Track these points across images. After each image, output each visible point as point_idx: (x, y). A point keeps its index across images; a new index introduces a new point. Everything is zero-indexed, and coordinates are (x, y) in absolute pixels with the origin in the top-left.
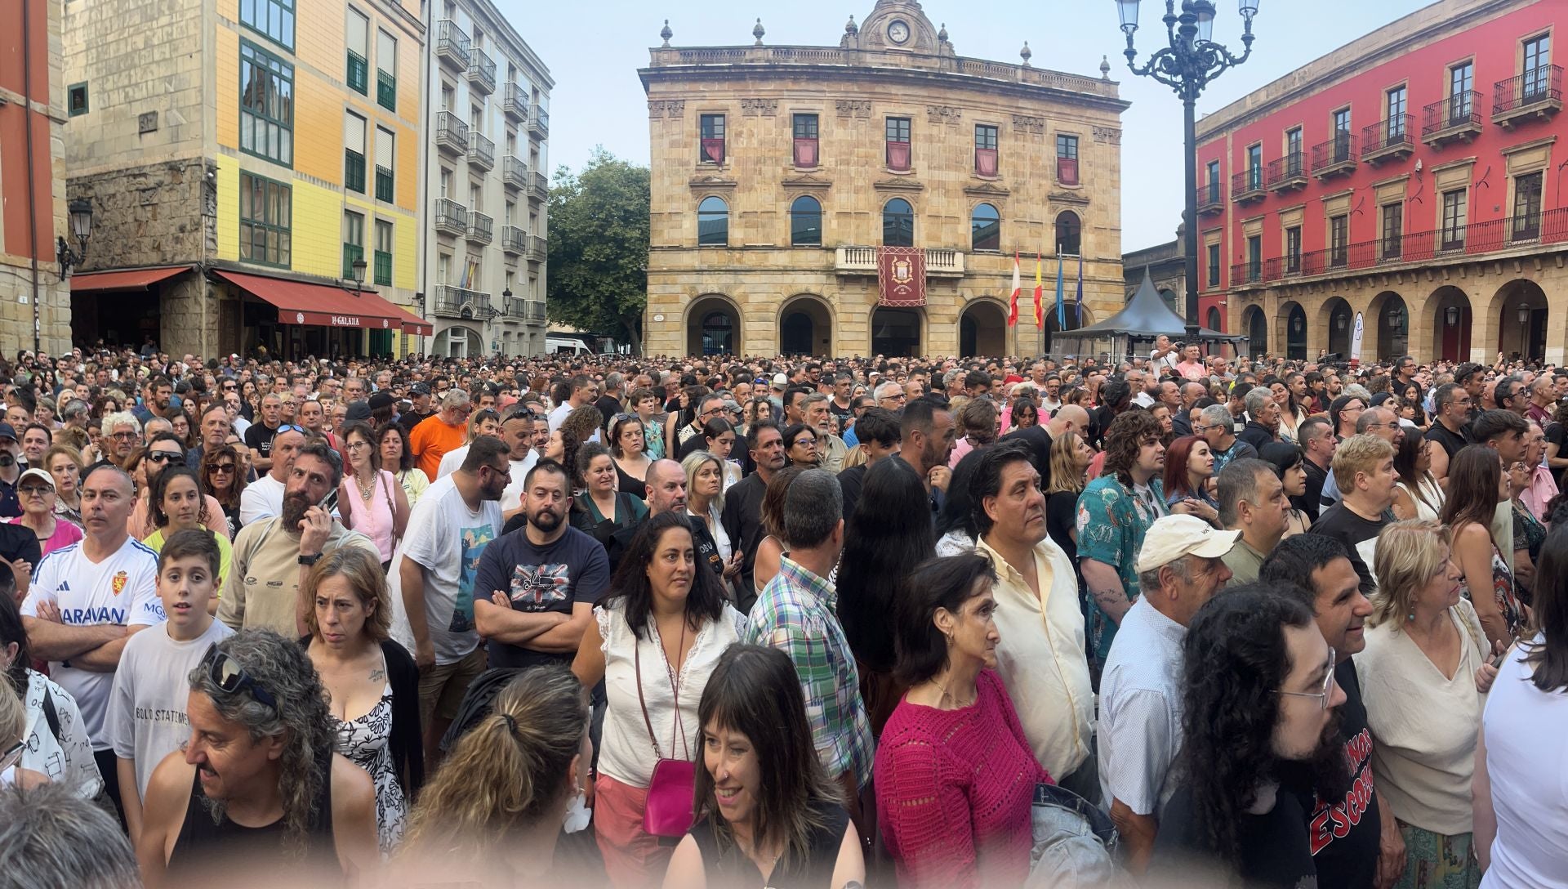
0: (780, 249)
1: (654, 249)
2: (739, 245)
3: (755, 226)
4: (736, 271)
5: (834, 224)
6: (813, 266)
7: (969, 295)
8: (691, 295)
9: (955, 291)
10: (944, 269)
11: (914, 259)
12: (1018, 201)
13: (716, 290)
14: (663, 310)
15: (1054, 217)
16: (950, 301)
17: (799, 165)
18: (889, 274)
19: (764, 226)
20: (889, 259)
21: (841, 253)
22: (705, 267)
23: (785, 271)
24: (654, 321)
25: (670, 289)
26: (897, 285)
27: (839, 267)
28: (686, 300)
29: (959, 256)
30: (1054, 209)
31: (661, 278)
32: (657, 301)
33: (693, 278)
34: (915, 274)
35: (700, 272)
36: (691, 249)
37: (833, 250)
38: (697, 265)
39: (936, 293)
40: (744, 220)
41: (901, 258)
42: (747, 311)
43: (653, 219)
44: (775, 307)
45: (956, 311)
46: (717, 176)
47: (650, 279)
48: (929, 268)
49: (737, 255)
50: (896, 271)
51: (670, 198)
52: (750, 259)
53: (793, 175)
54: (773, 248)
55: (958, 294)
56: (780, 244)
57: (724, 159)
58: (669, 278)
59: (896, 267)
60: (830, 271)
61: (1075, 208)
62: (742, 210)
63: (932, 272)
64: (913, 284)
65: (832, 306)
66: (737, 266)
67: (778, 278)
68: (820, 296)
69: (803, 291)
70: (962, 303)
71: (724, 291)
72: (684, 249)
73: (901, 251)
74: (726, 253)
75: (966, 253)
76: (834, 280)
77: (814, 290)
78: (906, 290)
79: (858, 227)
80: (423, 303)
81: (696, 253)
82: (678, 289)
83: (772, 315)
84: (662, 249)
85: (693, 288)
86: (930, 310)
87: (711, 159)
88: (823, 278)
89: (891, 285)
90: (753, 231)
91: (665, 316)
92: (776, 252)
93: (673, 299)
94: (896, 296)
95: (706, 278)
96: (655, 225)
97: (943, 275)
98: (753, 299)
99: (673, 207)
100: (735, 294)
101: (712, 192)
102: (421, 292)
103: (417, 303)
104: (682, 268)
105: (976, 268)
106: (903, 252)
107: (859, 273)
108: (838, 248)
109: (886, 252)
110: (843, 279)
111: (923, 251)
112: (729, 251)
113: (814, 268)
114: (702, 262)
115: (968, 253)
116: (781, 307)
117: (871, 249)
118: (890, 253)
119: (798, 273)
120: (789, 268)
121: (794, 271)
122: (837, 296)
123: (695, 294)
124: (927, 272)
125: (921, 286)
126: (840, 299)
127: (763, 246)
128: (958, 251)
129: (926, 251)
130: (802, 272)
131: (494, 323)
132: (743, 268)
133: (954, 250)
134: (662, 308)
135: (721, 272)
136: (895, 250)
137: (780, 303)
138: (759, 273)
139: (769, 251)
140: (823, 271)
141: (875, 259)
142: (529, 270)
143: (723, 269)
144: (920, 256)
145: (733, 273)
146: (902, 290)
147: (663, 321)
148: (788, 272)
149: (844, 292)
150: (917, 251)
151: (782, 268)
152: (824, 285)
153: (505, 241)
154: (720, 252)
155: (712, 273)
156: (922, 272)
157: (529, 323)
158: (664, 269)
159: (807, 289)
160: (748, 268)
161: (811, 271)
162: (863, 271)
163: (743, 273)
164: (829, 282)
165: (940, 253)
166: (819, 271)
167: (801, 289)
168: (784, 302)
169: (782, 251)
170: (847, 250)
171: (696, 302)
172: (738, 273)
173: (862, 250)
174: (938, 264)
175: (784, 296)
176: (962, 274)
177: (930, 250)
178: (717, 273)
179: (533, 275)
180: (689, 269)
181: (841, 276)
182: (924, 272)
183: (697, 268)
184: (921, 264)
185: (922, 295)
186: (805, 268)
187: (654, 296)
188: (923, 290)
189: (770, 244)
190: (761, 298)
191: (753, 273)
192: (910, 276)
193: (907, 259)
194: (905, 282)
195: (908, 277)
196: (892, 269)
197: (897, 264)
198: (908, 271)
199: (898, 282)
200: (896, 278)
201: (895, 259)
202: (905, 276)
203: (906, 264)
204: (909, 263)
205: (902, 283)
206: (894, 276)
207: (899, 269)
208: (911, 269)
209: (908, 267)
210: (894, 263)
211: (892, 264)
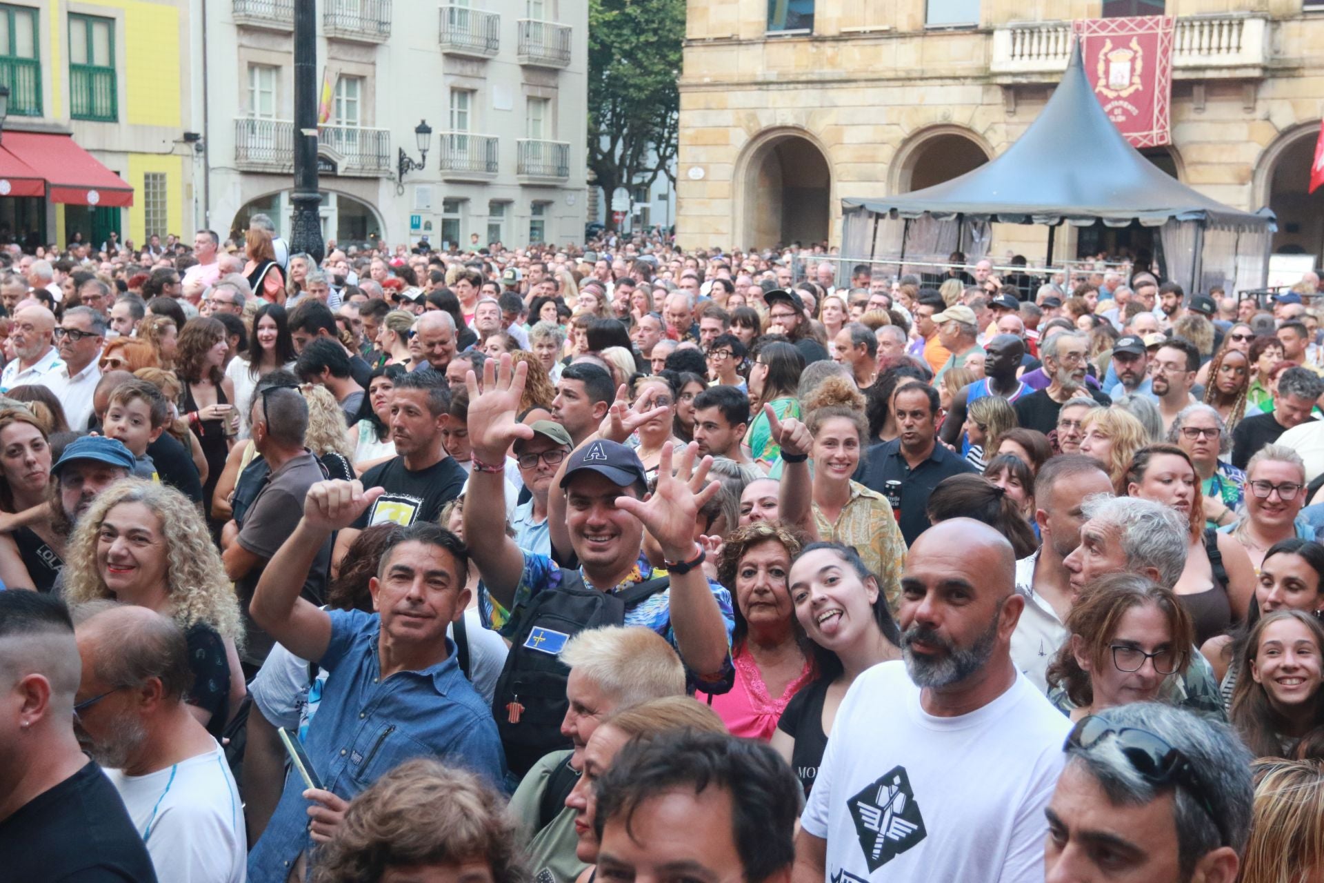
0: (903, 36)
1: (691, 43)
2: (832, 31)
4: (823, 82)
6: (961, 68)
7: (1284, 117)
8: (749, 129)
9: (1251, 109)
10: (1215, 59)
11: (1148, 43)
13: (790, 122)
14: (703, 159)
16: (1238, 132)
18: (1090, 79)
20: (1095, 44)
21: (1002, 39)
22: (772, 75)
23: (907, 79)
24: (688, 180)
25: (715, 118)
26: (1108, 100)
27: (995, 68)
28: (740, 138)
29: (1255, 31)
31: (702, 97)
32: (696, 141)
33: (752, 97)
34: (1148, 76)
35: (763, 85)
36: (750, 42)
37: (989, 32)
38: (760, 73)
39: (1205, 116)
41: (1121, 43)
42: (839, 160)
44: (887, 153)
45: (1250, 154)
47: (685, 99)
48: (1180, 60)
49: (828, 49)
50: (1107, 73)
52: (851, 57)
54: (888, 34)
55: (1259, 113)
56: (904, 27)
58: (715, 97)
59: (1107, 62)
60: (986, 77)
63: (1186, 69)
64: (1141, 99)
66: (828, 72)
67: (896, 94)
68: (969, 130)
69: (939, 120)
70: (1266, 136)
71: (802, 123)
72: (739, 43)
73: (1122, 26)
74: (810, 48)
75: (1274, 22)
76: (998, 96)
77: (959, 117)
78: (1125, 112)
80: (202, 149)
81: (758, 49)
82: (728, 118)
83: (882, 168)
84: (704, 42)
85: (752, 117)
86: (1190, 154)
88: (975, 91)
91: (706, 169)
92: (894, 43)
93: (719, 138)
95: (774, 97)
97: (1210, 74)
98: (852, 136)
100: (820, 130)
102: (196, 128)
103: (189, 149)
104: (736, 80)
105: (1305, 53)
106: (1132, 29)
107: (1035, 79)
108: (1002, 29)
109: (1094, 31)
110: (1011, 93)
111: (1168, 22)
112: (817, 44)
113: (958, 73)
114: (769, 67)
115: (1289, 18)
116: (900, 151)
117: (1065, 27)
118: (1103, 34)
119: (930, 82)
120: (914, 75)
121: (922, 79)
122: (1001, 128)
123: (755, 129)
124: (1175, 69)
125: (1159, 101)
126: (1008, 133)
127: (871, 32)
128: (1254, 15)
129: (1187, 24)
130: (939, 82)
131: (413, 182)
132: (837, 78)
133: (1244, 13)
134: (702, 154)
135: (800, 86)
136: (1113, 26)
137: (898, 145)
138: (863, 84)
139: (882, 41)
140: (975, 78)
141: (1069, 48)
142: (527, 83)
143: (803, 78)
144: (1166, 34)
145: (819, 86)
146: (1117, 111)
147: (704, 180)
148: (913, 82)
149: (1015, 119)
150: (1157, 23)
151: (902, 74)
152: (977, 105)
153: (440, 35)
154: (800, 46)
155: (784, 86)
156: (1164, 71)
157: (526, 182)
158: (707, 80)
159: (945, 117)
160: (844, 76)
161: (955, 78)
162: (1042, 73)
163: (835, 85)
164: (986, 101)
165: (1211, 25)
166: (965, 78)
167: (934, 116)
168: (906, 142)
169: (908, 40)
170: (1014, 33)
171: (760, 143)
172: (828, 86)
173: (1044, 30)
174: (1200, 49)
175: (904, 131)
176: (1265, 69)
177: (1186, 19)
178: (791, 86)
179: (539, 93)
180: (747, 79)
181: (1006, 88)
182: (1169, 70)
183: (760, 79)
184: (1165, 52)
185: (1158, 120)
186: (944, 73)
187: (689, 132)
188: (1162, 111)
189: (886, 27)
190: (865, 134)
191: (853, 85)
192: (1137, 80)
193: (1134, 44)
194: (1124, 94)
195: (1131, 84)
196: (1101, 67)
197: (1110, 56)
198: (1133, 70)
199: (1111, 95)
200: (1107, 86)
201: (1109, 45)
202: (1126, 82)
203: (1130, 54)
204: (1136, 52)
205: (1118, 98)
206: (1102, 82)
207: (1114, 67)
208: (1139, 65)
209: (1133, 60)
210: (1106, 54)
211: (1101, 56)
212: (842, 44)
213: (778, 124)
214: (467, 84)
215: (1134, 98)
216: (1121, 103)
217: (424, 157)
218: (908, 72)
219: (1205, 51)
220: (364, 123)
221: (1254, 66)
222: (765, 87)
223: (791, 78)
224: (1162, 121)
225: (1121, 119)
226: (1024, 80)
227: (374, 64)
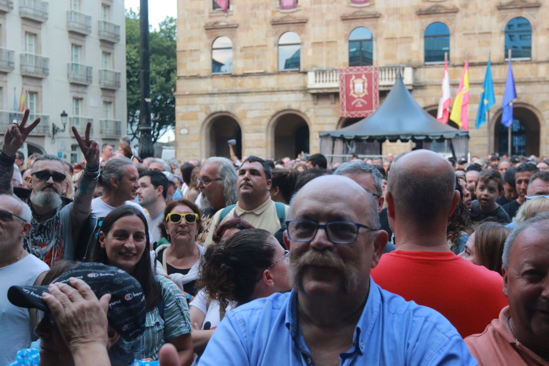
0: (269, 74)
1: (179, 78)
2: (240, 73)
3: (252, 57)
4: (237, 93)
5: (310, 52)
6: (294, 87)
8: (206, 113)
11: (369, 76)
12: (467, 16)
13: (224, 109)
14: (187, 125)
15: (502, 25)
17: (283, 7)
18: (348, 90)
19: (258, 57)
20: (348, 78)
21: (311, 76)
22: (215, 91)
23: (272, 92)
24: (180, 134)
25: (191, 109)
26: (354, 99)
27: (309, 86)
28: (202, 116)
29: (408, 71)
30: (503, 18)
31: (185, 100)
32: (183, 118)
33: (207, 100)
34: (370, 89)
35: (212, 94)
36: (205, 77)
37: (305, 73)
38: (210, 89)
40: (243, 53)
41: (358, 76)
42: (245, 125)
43: (179, 55)
44: (265, 121)
46: (223, 20)
47: (178, 101)
48: (382, 83)
49: (239, 80)
50: (354, 88)
51: (190, 39)
52: (249, 83)
53: (279, 15)
54: (264, 74)
56: (270, 70)
57: (228, 7)
58: (191, 100)
59: (354, 84)
60: (305, 90)
61: (525, 14)
62: (242, 45)
63: (384, 86)
64: (368, 98)
65: (309, 119)
66: (239, 89)
67: (268, 98)
68: (299, 111)
69: (286, 108)
71: (229, 110)
72: (202, 78)
73: (358, 70)
74: (231, 79)
75: (415, 68)
76: (310, 98)
77: (294, 106)
78: (362, 103)
79: (328, 53)
81: (209, 80)
82: (197, 108)
83: (264, 127)
84: (185, 77)
85: (208, 108)
87: (219, 7)
88: (300, 96)
89: (349, 99)
90: (250, 61)
91: (188, 129)
92: (266, 77)
93: (193, 117)
94: (354, 108)
95: (216, 99)
96: (181, 59)
98: (251, 115)
99: (193, 45)
100: (237, 112)
101: (220, 32)
104: (200, 92)
105: (427, 80)
106: (362, 71)
107: (325, 91)
108: (311, 71)
109: (348, 72)
110: (316, 96)
111: (376, 69)
112: (234, 78)
113: (294, 89)
114: (214, 87)
115: (420, 67)
116: (270, 120)
117: (336, 70)
118: (351, 73)
119: (282, 93)
120: (276, 90)
121: (279, 91)
122: (312, 110)
123: (209, 113)
124: (380, 86)
125: (375, 99)
126: (314, 112)
127: (257, 73)
128: (408, 66)
129: (382, 69)
130: (285, 92)
131: (59, 138)
132: (243, 91)
133: (404, 65)
134: (186, 124)
135: (227, 95)
136: (355, 70)
137: (270, 117)
138: (254, 94)
139: (262, 77)
140: (300, 91)
141: (338, 78)
142: (103, 96)
143: (229, 91)
144: (376, 73)
145: (236, 95)
146: (359, 103)
147: (188, 134)
148: (275, 93)
149: (317, 107)
150: (372, 69)
151: (270, 90)
152: (302, 101)
153: (68, 75)
154: (227, 79)
155: (221, 95)
156: (376, 87)
157: (104, 137)
158: (187, 93)
159: (289, 106)
160: (246, 91)
161: (292, 91)
162: (328, 89)
163: (243, 94)
164: (305, 99)
165: (392, 70)
166: (296, 91)
167: (285, 106)
168: (273, 116)
169: (271, 76)
170: (316, 73)
171: (211, 118)
172: (239, 94)
173: (328, 72)
174: (389, 79)
175: (272, 112)
176: (413, 86)
177: (383, 67)
178: (224, 95)
179: (108, 100)
180: (204, 92)
181: (313, 94)
182: (378, 87)
183: (210, 92)
184: (376, 80)
185: (375, 106)
186: (287, 89)
187: (180, 114)
188: (376, 102)
189: (262, 71)
190: (256, 114)
191: (250, 94)
192: (366, 90)
193: (364, 77)
194: (361, 96)
195: (364, 92)
196: (351, 86)
197: (355, 81)
198: (364, 87)
199: (356, 96)
200: (354, 93)
201: (354, 77)
202: (361, 91)
203: (362, 81)
204: (364, 80)
205: (359, 98)
206: (352, 92)
207: (357, 86)
208: (366, 85)
209: (364, 83)
210: (353, 81)
211: (351, 81)
212: (244, 78)
213: (219, 110)
214: (79, 96)
215: (365, 98)
216: (360, 99)
217: (64, 127)
218: (273, 88)
219: (390, 80)
220: (37, 112)
221: (409, 85)
222: (212, 95)
223: (223, 91)
224: (376, 106)
225: (361, 106)
226: (321, 91)
227: (41, 87)
